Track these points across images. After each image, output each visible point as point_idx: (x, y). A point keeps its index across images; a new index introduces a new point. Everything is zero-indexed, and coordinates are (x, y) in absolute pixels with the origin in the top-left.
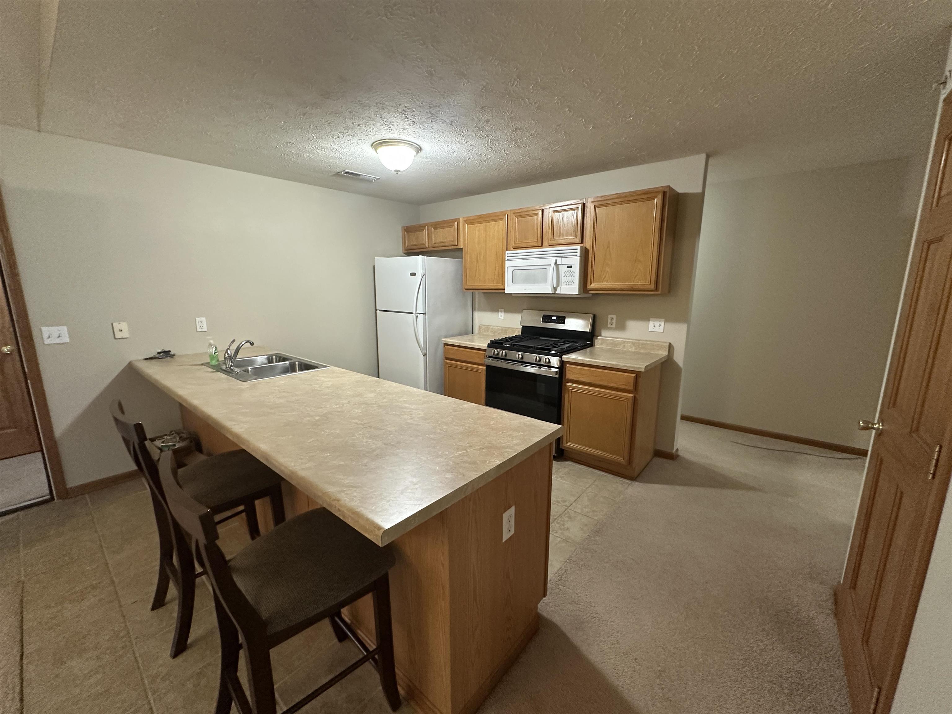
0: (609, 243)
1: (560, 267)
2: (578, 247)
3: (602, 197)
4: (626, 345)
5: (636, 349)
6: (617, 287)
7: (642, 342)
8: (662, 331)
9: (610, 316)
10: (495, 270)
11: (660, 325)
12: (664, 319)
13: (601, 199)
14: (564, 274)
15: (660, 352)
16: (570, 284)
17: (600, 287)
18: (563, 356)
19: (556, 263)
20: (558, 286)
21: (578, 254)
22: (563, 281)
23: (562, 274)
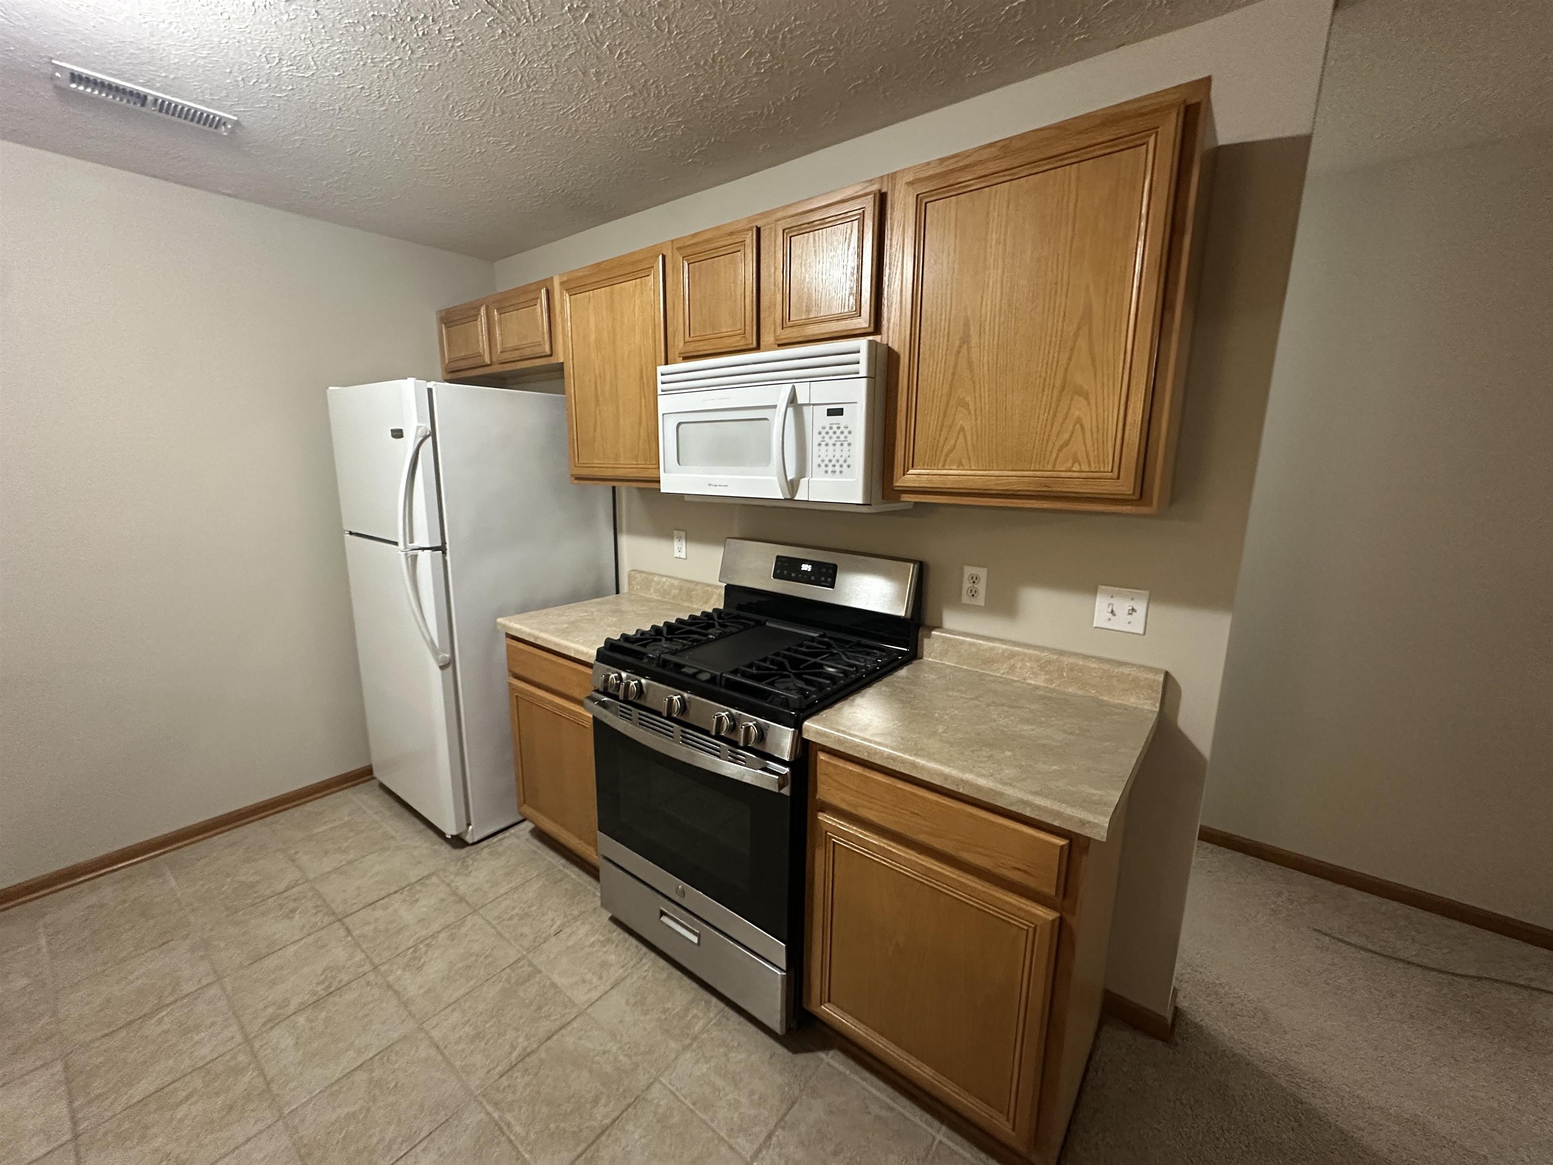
0: (967, 324)
1: (807, 411)
2: (862, 344)
3: (942, 161)
4: (1019, 665)
5: (1051, 681)
6: (994, 485)
7: (1072, 660)
8: (1141, 632)
9: (969, 571)
10: (640, 424)
11: (1133, 610)
12: (1147, 593)
13: (939, 170)
14: (817, 439)
15: (1132, 701)
16: (837, 468)
17: (936, 482)
18: (806, 723)
19: (793, 400)
20: (804, 477)
21: (863, 368)
22: (817, 460)
23: (813, 439)
